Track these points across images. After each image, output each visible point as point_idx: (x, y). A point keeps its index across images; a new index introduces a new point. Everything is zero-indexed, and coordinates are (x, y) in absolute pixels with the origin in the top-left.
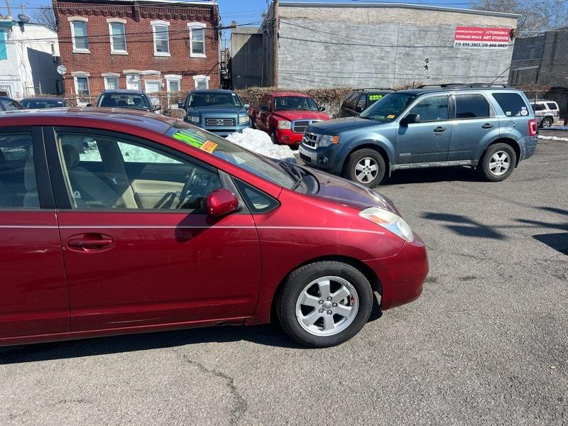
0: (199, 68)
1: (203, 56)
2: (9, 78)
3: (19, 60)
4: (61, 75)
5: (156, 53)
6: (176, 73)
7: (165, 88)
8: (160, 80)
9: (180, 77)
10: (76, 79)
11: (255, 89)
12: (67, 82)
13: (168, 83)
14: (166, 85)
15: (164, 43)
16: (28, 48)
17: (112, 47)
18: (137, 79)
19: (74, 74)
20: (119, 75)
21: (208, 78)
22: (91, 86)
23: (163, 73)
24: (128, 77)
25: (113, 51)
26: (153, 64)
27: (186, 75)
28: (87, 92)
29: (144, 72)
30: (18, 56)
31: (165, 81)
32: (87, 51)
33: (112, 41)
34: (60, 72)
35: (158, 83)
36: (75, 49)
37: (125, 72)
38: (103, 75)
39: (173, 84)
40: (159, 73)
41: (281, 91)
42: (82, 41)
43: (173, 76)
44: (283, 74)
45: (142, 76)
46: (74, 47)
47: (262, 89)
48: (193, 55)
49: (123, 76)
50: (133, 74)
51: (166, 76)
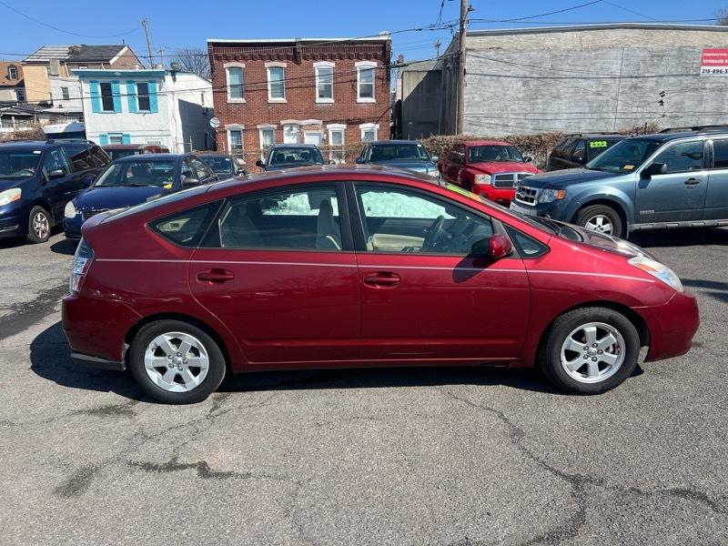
0: (367, 115)
1: (372, 100)
2: (159, 133)
3: (170, 112)
4: (214, 129)
5: (318, 100)
6: (340, 122)
7: (326, 141)
8: (321, 131)
9: (344, 126)
10: (229, 132)
11: (439, 137)
12: (220, 136)
13: (330, 134)
14: (328, 136)
15: (328, 87)
16: (179, 100)
17: (270, 95)
18: (295, 130)
19: (227, 126)
20: (275, 126)
21: (377, 126)
22: (246, 139)
23: (325, 123)
24: (286, 129)
25: (271, 99)
26: (314, 112)
27: (352, 123)
28: (241, 147)
29: (304, 122)
30: (169, 109)
31: (327, 132)
32: (242, 100)
33: (269, 88)
34: (213, 126)
35: (319, 134)
36: (230, 99)
37: (282, 122)
38: (258, 127)
39: (337, 134)
40: (321, 121)
41: (471, 140)
42: (237, 90)
43: (336, 125)
44: (468, 119)
45: (301, 126)
46: (229, 97)
47: (448, 137)
48: (360, 100)
49: (281, 128)
50: (291, 125)
51: (329, 126)
